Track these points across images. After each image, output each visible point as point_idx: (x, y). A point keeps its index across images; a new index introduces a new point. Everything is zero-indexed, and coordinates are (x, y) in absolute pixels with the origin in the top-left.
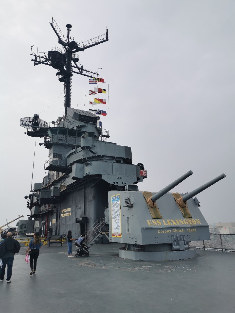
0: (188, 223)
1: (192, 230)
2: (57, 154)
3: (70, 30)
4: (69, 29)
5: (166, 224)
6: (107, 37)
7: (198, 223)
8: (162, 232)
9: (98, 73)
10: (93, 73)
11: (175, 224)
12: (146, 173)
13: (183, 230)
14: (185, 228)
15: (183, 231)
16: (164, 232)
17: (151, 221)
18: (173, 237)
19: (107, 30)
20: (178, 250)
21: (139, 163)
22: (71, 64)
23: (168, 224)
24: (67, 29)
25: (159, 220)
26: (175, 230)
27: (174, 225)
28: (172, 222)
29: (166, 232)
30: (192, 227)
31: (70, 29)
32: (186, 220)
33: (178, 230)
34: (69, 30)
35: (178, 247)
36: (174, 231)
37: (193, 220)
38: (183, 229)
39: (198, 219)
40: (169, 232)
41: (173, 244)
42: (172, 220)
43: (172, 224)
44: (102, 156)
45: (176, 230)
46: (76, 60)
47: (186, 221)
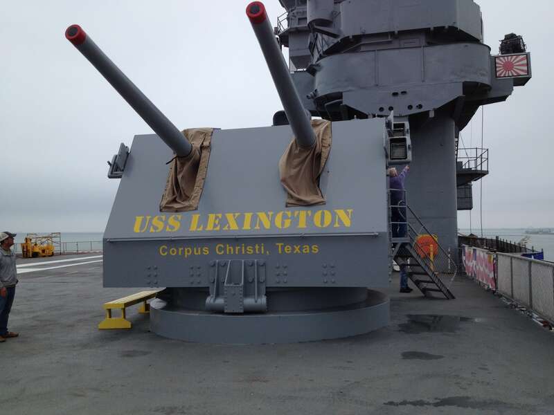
0: (288, 224)
1: (301, 249)
5: (198, 227)
7: (337, 225)
11: (234, 226)
12: (528, 65)
13: (257, 247)
14: (269, 240)
15: (260, 250)
16: (183, 252)
17: (148, 218)
18: (212, 270)
20: (220, 311)
23: (205, 226)
25: (179, 217)
26: (226, 247)
27: (225, 231)
28: (224, 222)
29: (188, 252)
30: (304, 239)
32: (289, 214)
33: (237, 248)
35: (218, 302)
36: (220, 249)
37: (323, 214)
38: (260, 246)
40: (199, 253)
41: (210, 291)
42: (229, 216)
43: (222, 227)
44: (396, 32)
45: (228, 249)
47: (284, 217)
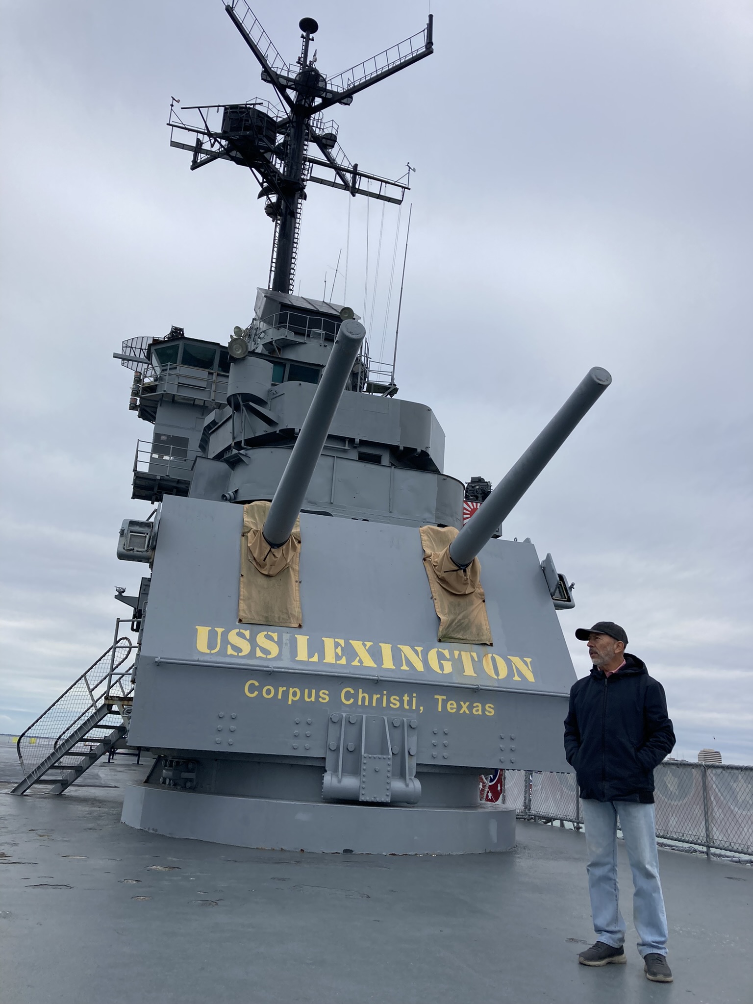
0: (448, 668)
1: (470, 708)
2: (168, 436)
3: (313, 40)
4: (308, 35)
5: (311, 655)
6: (429, 44)
7: (517, 678)
8: (269, 692)
9: (404, 182)
10: (387, 182)
11: (369, 662)
13: (406, 698)
15: (410, 703)
16: (286, 694)
17: (220, 630)
18: (333, 729)
19: (431, 17)
21: (472, 478)
22: (305, 152)
23: (322, 656)
24: (302, 37)
25: (275, 636)
26: (357, 693)
27: (356, 666)
28: (350, 653)
29: (294, 695)
30: (474, 693)
31: (311, 36)
32: (446, 653)
33: (375, 697)
34: (307, 40)
35: (349, 783)
36: (348, 696)
37: (493, 659)
38: (411, 697)
39: (528, 660)
40: (313, 699)
41: (329, 765)
42: (357, 645)
43: (349, 661)
45: (360, 696)
46: (327, 142)
47: (441, 657)
